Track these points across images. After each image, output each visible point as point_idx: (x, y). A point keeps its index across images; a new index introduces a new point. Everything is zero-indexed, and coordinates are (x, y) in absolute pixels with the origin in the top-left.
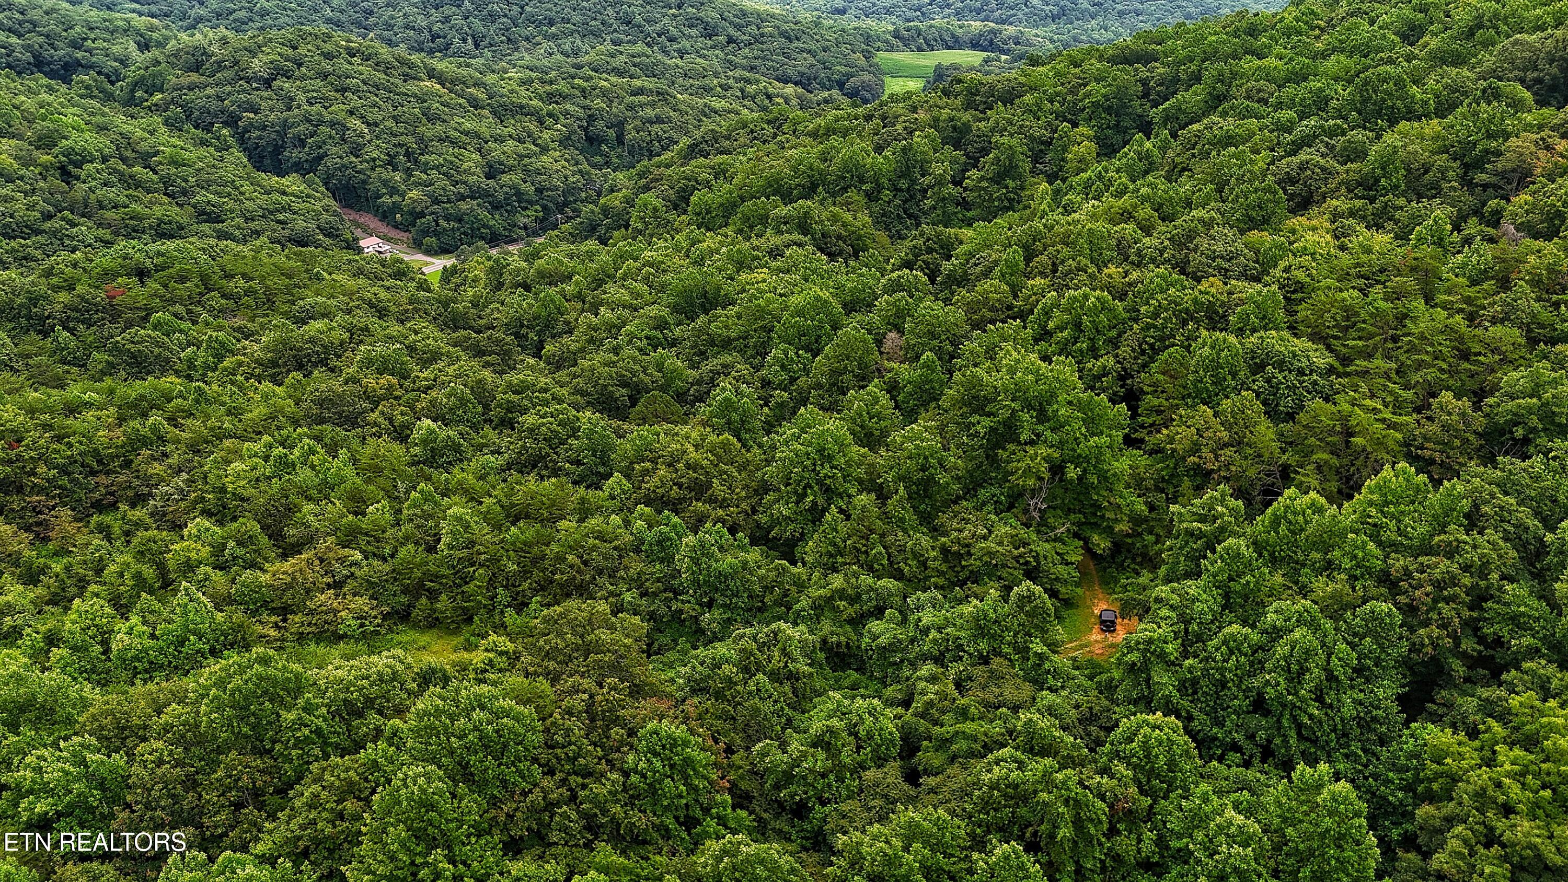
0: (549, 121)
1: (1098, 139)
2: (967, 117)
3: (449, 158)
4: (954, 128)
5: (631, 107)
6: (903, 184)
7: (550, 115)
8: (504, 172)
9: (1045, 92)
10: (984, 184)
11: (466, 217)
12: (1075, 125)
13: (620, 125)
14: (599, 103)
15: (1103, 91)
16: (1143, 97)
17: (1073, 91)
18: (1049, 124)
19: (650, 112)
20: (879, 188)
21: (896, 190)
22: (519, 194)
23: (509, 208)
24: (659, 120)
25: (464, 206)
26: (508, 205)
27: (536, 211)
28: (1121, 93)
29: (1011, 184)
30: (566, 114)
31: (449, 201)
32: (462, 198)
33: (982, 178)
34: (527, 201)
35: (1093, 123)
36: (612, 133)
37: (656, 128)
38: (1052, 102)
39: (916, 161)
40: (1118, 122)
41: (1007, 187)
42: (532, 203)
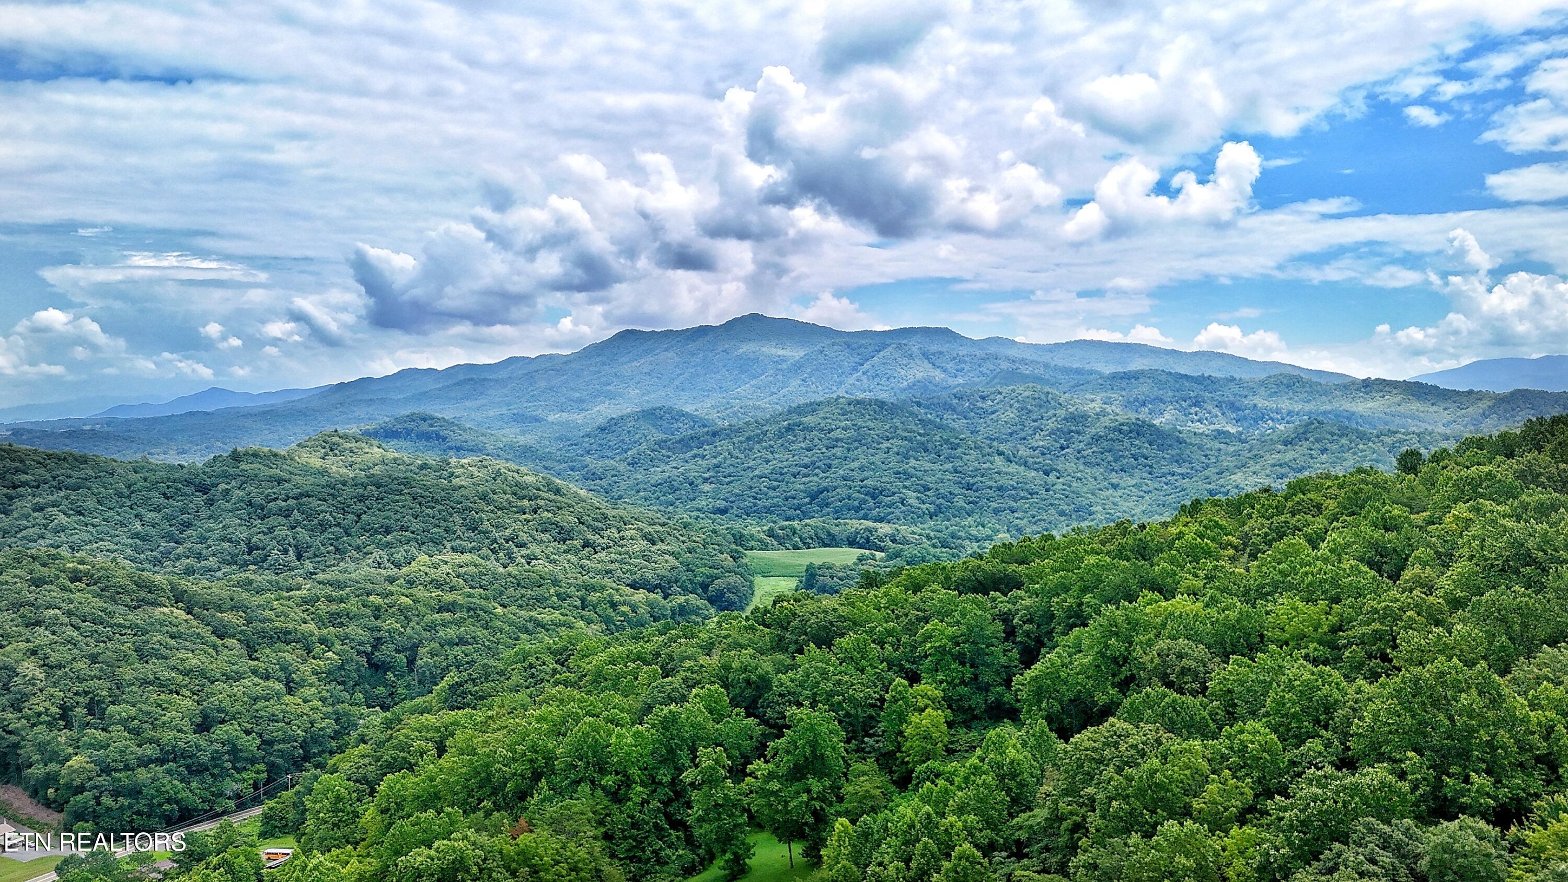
0: (318, 649)
1: (949, 702)
2: (766, 665)
3: (145, 708)
4: (748, 682)
5: (431, 627)
6: (664, 775)
7: (323, 641)
8: (223, 722)
9: (872, 631)
10: (775, 785)
11: (145, 791)
12: (914, 678)
13: (412, 651)
14: (390, 623)
15: (950, 631)
16: (1006, 639)
17: (910, 629)
18: (879, 677)
19: (451, 633)
20: (628, 782)
21: (653, 782)
22: (234, 751)
23: (216, 771)
24: (462, 641)
25: (142, 775)
26: (215, 766)
27: (258, 772)
28: (973, 636)
29: (816, 786)
30: (343, 639)
31: (127, 768)
32: (145, 762)
33: (771, 776)
34: (246, 759)
35: (940, 677)
36: (402, 658)
37: (457, 650)
38: (882, 644)
39: (683, 740)
40: (976, 677)
41: (808, 791)
42: (253, 761)
